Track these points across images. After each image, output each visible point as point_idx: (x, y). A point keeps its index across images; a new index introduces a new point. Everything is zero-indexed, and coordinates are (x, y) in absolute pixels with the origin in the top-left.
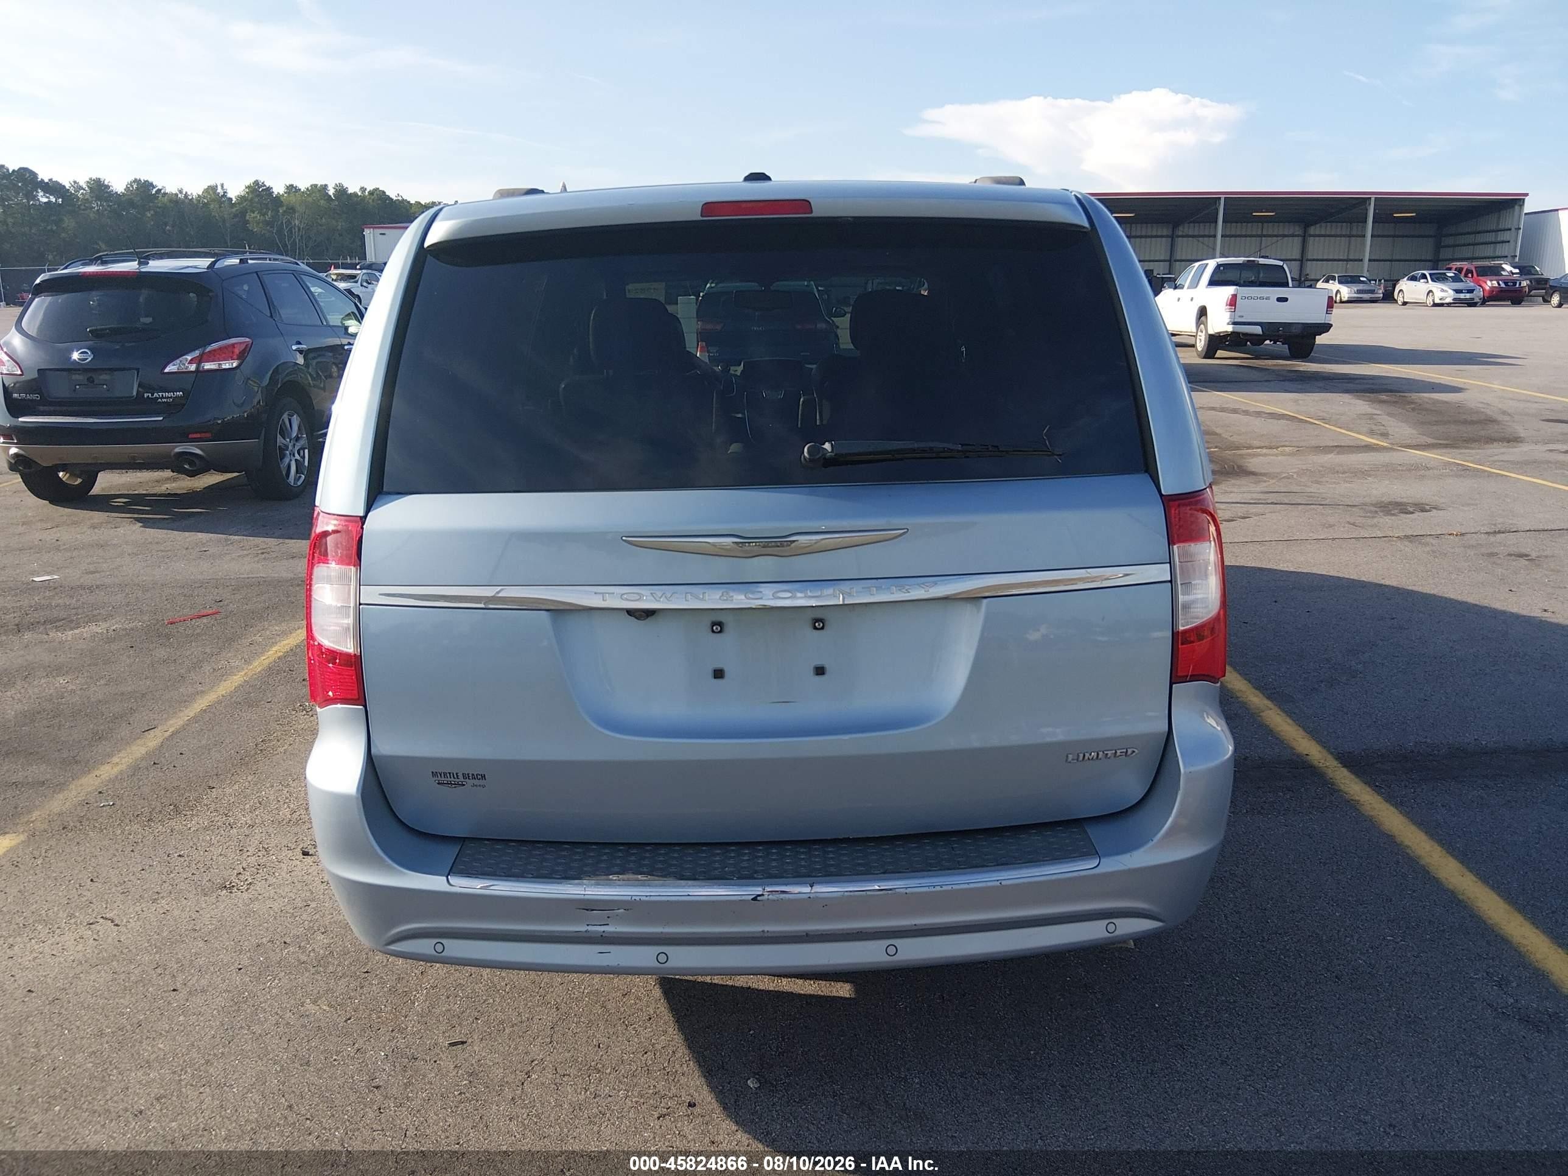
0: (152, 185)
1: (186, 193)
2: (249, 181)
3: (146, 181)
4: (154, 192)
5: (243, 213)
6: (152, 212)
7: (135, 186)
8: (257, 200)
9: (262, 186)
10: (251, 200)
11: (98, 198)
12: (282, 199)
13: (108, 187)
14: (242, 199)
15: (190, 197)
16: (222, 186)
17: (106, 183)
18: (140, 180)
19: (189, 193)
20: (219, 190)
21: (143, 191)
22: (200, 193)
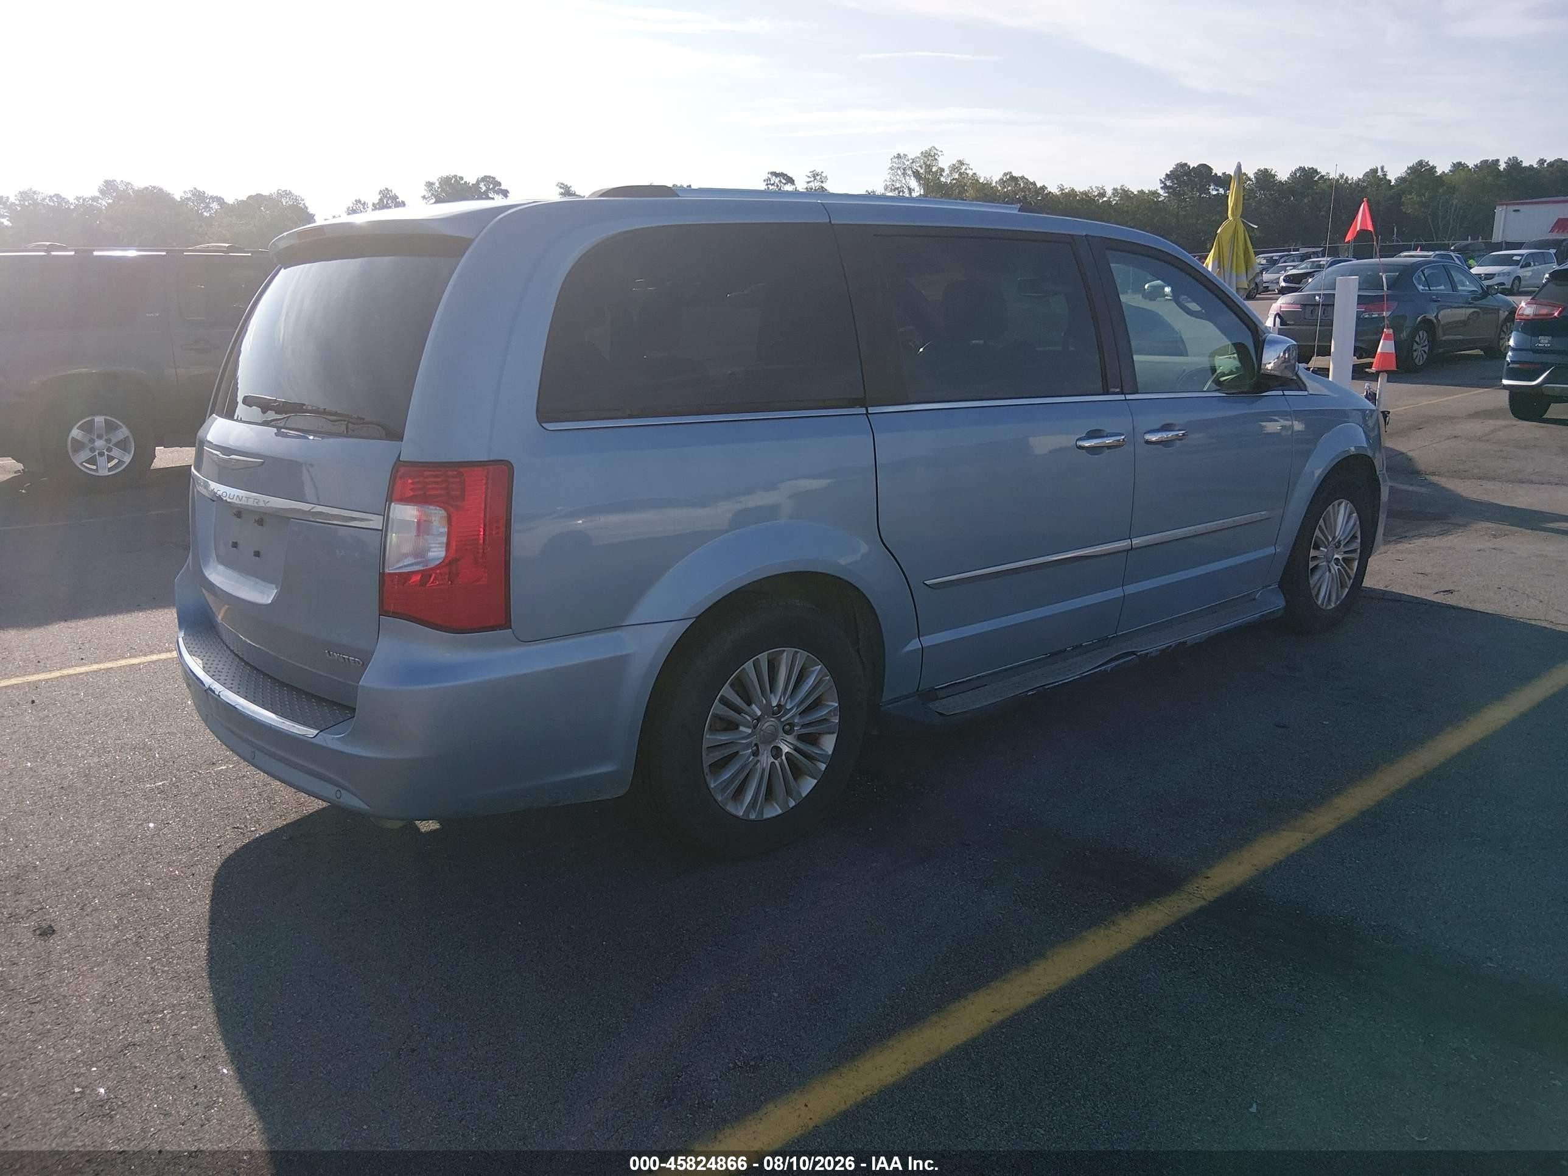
0: (1316, 172)
1: (1347, 178)
2: (1412, 162)
3: (1310, 169)
4: (1316, 179)
5: (1400, 195)
6: (1310, 198)
7: (1298, 175)
8: (1417, 181)
9: (1425, 166)
10: (1411, 182)
11: (1262, 188)
12: (1444, 178)
13: (1274, 176)
14: (1401, 180)
15: (1350, 182)
16: (1382, 168)
17: (1273, 172)
18: (1304, 168)
19: (1350, 178)
20: (1380, 173)
21: (1307, 178)
22: (1361, 177)
